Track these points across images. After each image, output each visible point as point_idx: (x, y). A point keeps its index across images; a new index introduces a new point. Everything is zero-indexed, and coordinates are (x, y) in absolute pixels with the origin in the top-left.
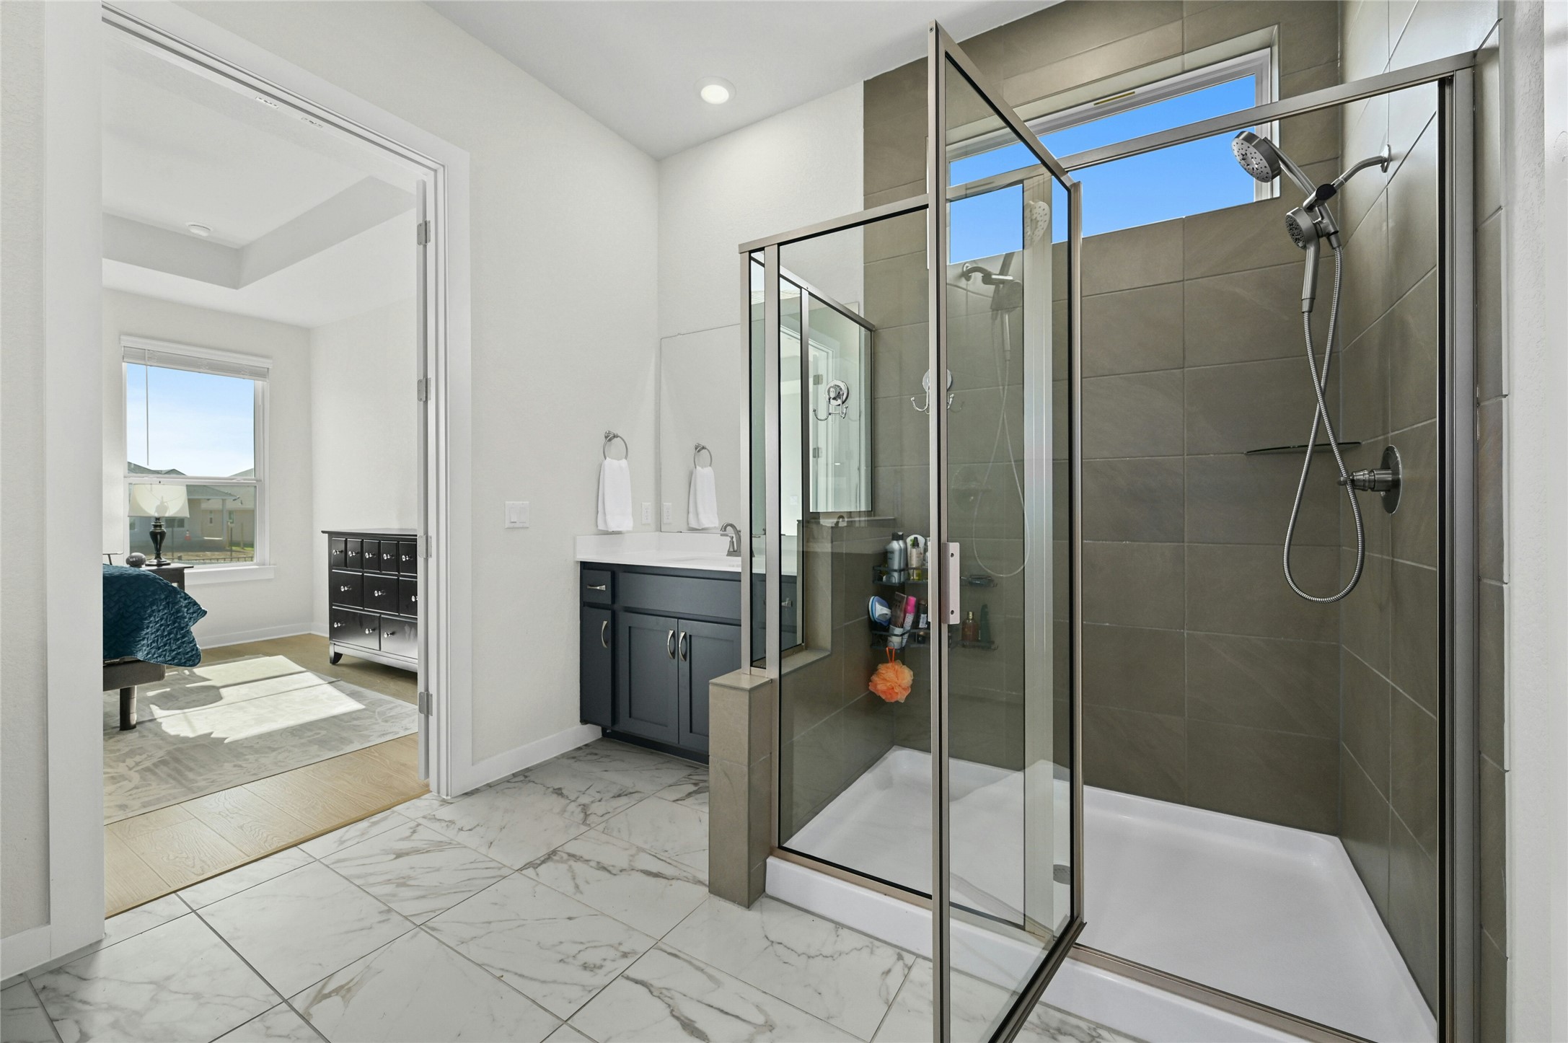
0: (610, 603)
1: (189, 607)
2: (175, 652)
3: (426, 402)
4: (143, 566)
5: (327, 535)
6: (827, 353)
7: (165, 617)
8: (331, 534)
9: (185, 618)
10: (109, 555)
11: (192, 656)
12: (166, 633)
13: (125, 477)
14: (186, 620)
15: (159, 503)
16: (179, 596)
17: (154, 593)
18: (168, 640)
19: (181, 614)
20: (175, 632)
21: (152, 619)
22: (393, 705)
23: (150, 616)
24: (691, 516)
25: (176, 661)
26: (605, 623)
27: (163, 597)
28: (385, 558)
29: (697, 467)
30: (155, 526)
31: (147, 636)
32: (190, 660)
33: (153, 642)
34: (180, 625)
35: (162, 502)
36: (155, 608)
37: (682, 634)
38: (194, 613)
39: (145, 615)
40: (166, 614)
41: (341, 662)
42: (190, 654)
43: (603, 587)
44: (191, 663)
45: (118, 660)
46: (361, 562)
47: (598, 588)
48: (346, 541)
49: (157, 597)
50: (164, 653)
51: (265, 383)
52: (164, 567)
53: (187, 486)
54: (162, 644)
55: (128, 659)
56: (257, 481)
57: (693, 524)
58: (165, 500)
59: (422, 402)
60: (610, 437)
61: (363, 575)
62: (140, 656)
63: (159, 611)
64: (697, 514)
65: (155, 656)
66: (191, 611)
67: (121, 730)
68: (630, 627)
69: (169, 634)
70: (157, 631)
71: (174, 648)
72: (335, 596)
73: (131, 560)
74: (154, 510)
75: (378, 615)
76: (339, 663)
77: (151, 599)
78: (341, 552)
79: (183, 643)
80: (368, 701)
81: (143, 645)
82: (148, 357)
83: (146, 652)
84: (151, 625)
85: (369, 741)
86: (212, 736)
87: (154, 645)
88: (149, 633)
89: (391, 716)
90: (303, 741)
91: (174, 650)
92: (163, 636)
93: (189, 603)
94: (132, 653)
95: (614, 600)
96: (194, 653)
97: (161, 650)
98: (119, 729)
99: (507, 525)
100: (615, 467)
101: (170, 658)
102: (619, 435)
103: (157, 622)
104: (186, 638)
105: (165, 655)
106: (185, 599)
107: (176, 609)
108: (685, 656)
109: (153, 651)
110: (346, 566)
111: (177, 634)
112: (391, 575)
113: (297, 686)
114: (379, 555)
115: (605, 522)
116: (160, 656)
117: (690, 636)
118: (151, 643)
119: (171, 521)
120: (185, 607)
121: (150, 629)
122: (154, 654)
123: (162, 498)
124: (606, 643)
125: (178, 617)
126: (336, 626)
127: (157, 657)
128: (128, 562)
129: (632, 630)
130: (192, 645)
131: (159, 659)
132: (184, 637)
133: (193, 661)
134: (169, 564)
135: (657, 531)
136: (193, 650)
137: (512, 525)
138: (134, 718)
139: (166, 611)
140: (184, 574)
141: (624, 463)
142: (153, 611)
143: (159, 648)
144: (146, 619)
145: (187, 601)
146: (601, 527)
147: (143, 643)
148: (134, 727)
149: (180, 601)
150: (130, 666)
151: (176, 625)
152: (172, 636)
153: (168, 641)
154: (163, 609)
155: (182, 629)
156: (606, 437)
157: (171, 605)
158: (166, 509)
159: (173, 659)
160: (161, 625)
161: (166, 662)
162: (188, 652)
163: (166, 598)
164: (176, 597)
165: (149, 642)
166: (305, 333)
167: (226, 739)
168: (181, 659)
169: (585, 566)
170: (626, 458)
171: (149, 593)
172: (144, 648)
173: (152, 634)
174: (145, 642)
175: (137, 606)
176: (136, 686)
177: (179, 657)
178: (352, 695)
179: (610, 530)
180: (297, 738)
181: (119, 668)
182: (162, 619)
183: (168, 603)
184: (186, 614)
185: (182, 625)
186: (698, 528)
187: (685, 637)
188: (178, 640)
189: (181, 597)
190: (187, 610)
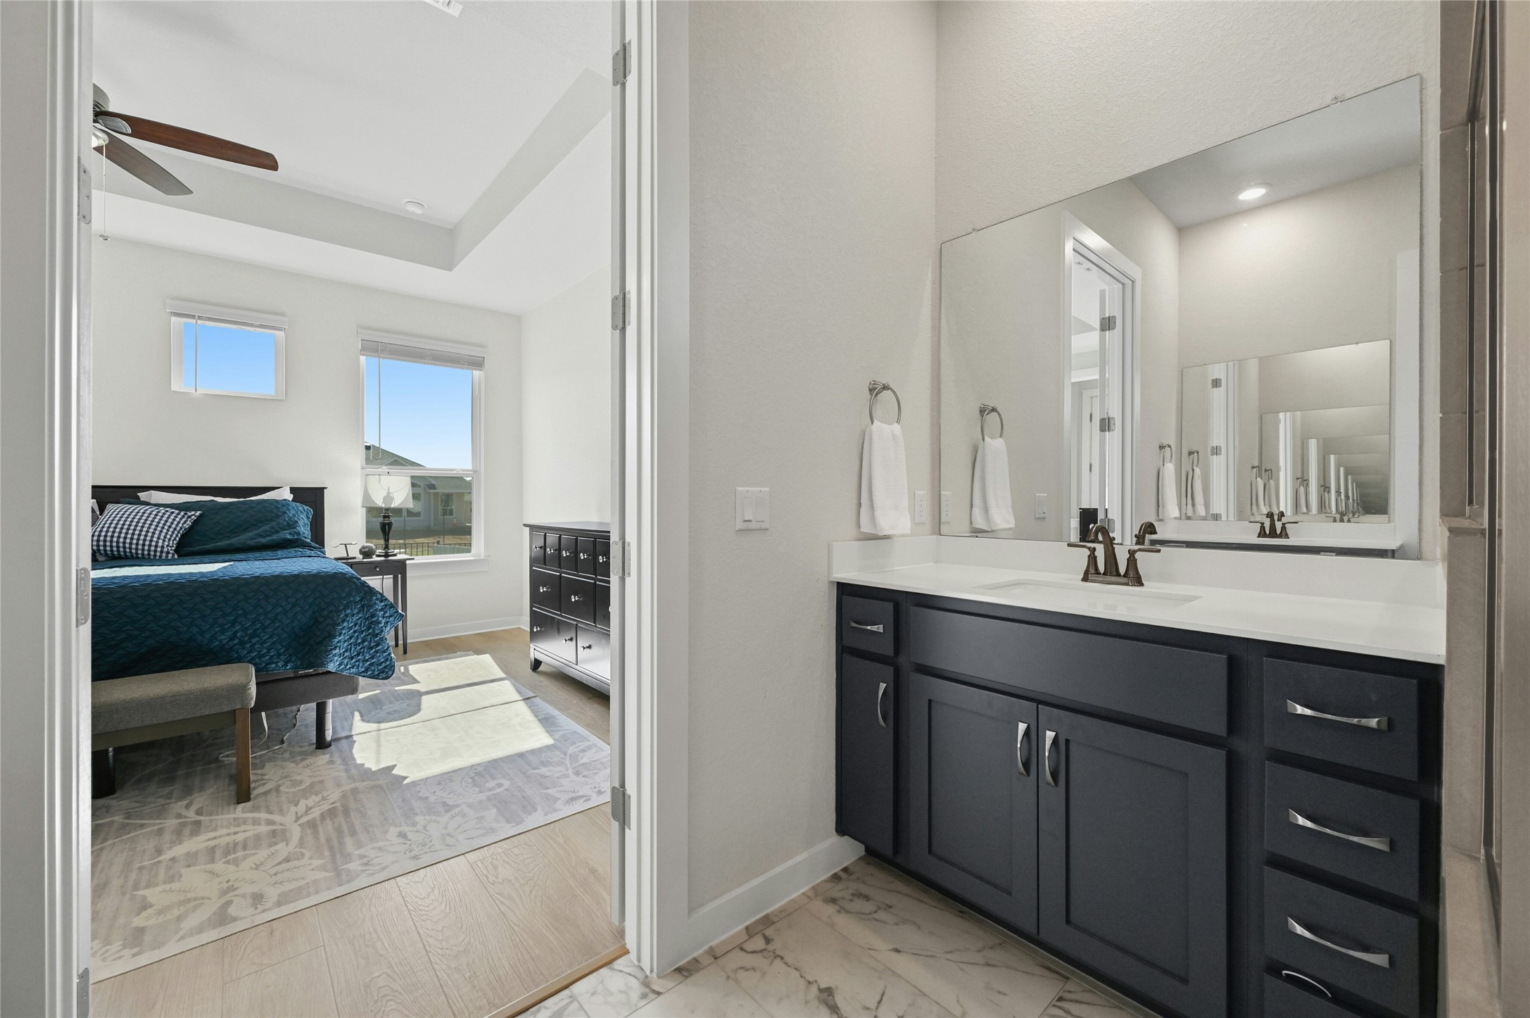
0: (892, 655)
1: (385, 610)
2: (368, 663)
3: (623, 329)
4: (374, 556)
5: (528, 528)
6: (1123, 284)
7: (359, 622)
8: (533, 528)
9: (380, 623)
10: (346, 545)
11: (385, 667)
12: (360, 641)
13: (362, 468)
14: (381, 625)
15: (385, 494)
16: (375, 598)
17: (349, 594)
18: (361, 648)
19: (376, 618)
20: (369, 640)
21: (345, 624)
22: (587, 743)
23: (343, 621)
24: (977, 512)
25: (369, 673)
26: (883, 686)
27: (358, 599)
28: (582, 558)
29: (986, 438)
30: (385, 517)
31: (339, 644)
32: (383, 672)
33: (346, 651)
34: (374, 631)
35: (389, 493)
36: (348, 611)
37: (1050, 735)
38: (390, 616)
39: (338, 620)
40: (360, 618)
41: (542, 668)
42: (384, 665)
43: (879, 628)
44: (384, 675)
45: (311, 671)
46: (559, 561)
47: (869, 628)
48: (545, 536)
49: (352, 599)
50: (357, 663)
51: (481, 372)
52: (390, 558)
53: (412, 477)
54: (355, 653)
55: (321, 670)
56: (474, 472)
57: (980, 523)
58: (391, 491)
59: (618, 331)
60: (876, 390)
61: (561, 575)
62: (332, 667)
63: (353, 615)
64: (986, 509)
65: (348, 667)
66: (388, 615)
67: (317, 748)
68: (930, 701)
69: (363, 641)
70: (351, 638)
71: (367, 658)
72: (535, 598)
73: (363, 550)
74: (382, 500)
75: (576, 623)
76: (539, 669)
77: (345, 602)
78: (541, 547)
79: (377, 652)
80: (561, 733)
81: (335, 655)
82: (381, 350)
83: (338, 663)
84: (344, 632)
85: (555, 810)
86: (394, 772)
87: (346, 654)
88: (341, 641)
89: (583, 764)
90: (483, 796)
91: (367, 661)
92: (356, 644)
93: (386, 605)
94: (323, 665)
95: (897, 650)
96: (388, 663)
97: (354, 660)
98: (315, 746)
99: (739, 525)
100: (885, 432)
101: (363, 669)
102: (891, 387)
103: (350, 628)
104: (380, 647)
105: (359, 665)
106: (381, 602)
107: (371, 613)
108: (1054, 775)
109: (346, 661)
110: (545, 564)
111: (371, 641)
112: (586, 578)
113: (494, 701)
114: (576, 554)
115: (873, 519)
116: (353, 667)
117: (1067, 741)
118: (344, 652)
119: (398, 511)
120: (381, 610)
121: (342, 637)
122: (347, 664)
123: (389, 488)
124: (884, 718)
125: (372, 623)
126: (535, 630)
127: (350, 668)
128: (361, 552)
129: (933, 705)
130: (386, 654)
131: (352, 670)
132: (377, 645)
133: (387, 673)
134: (395, 555)
135: (934, 533)
136: (387, 660)
137: (745, 525)
138: (329, 735)
139: (360, 615)
140: (406, 564)
141: (896, 427)
142: (347, 615)
143: (352, 658)
144: (339, 625)
145: (383, 604)
146: (866, 528)
147: (334, 652)
148: (329, 745)
149: (375, 603)
150: (323, 677)
151: (371, 631)
152: (366, 644)
153: (362, 650)
154: (358, 613)
155: (376, 635)
156: (871, 390)
157: (365, 609)
158: (392, 499)
159: (367, 670)
160: (355, 632)
161: (359, 674)
162: (382, 662)
163: (361, 600)
164: (371, 600)
165: (342, 651)
166: (515, 321)
167: (407, 777)
168: (374, 670)
169: (846, 591)
170: (898, 421)
171: (344, 595)
172: (336, 658)
173: (345, 641)
174: (337, 651)
175: (330, 609)
176: (331, 700)
177: (373, 668)
178: (547, 722)
179: (881, 534)
180: (477, 789)
181: (312, 679)
182: (355, 625)
183: (363, 606)
184: (381, 619)
185: (377, 632)
186: (986, 529)
187: (1055, 742)
188: (372, 648)
189: (377, 599)
190: (384, 614)
